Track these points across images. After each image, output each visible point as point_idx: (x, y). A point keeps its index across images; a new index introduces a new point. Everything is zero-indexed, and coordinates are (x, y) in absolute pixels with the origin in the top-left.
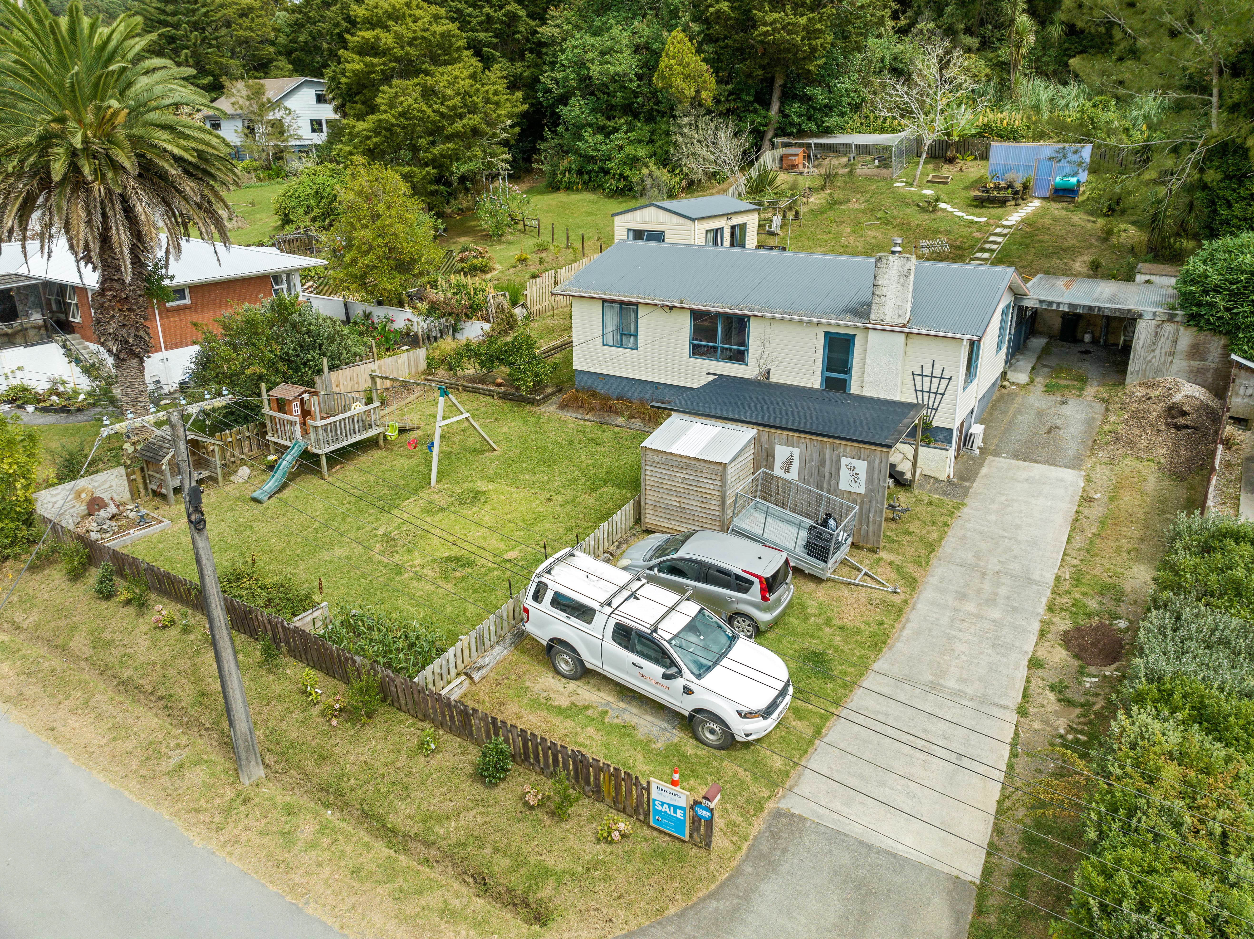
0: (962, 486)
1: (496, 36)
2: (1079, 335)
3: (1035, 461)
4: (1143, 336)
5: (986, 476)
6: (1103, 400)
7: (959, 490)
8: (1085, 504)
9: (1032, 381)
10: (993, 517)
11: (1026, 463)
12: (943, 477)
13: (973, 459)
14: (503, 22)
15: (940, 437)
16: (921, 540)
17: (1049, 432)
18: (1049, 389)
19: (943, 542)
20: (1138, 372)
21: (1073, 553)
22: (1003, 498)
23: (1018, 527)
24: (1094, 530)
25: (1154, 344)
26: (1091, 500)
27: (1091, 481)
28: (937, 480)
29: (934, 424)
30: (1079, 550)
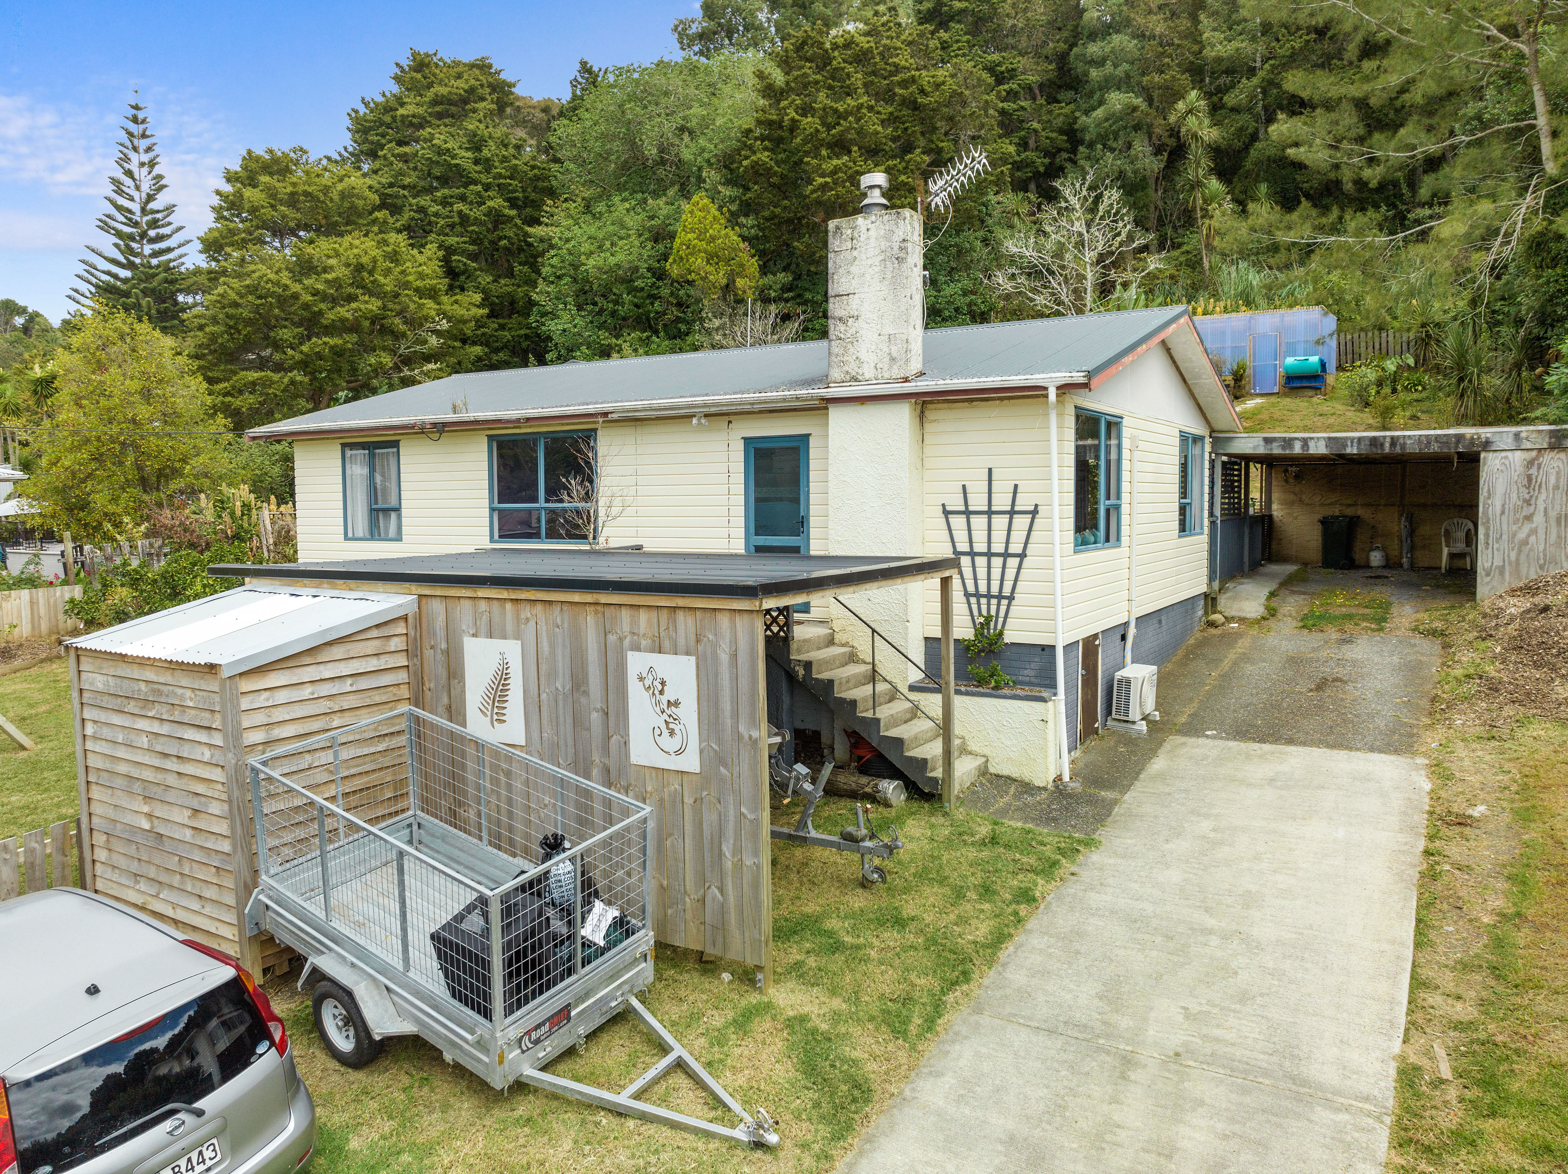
0: (1092, 801)
1: (473, 242)
2: (1358, 556)
3: (1290, 741)
4: (1500, 489)
5: (1161, 777)
6: (1433, 633)
7: (1083, 810)
8: (1445, 831)
9: (1272, 612)
10: (1174, 875)
11: (1267, 747)
12: (1044, 776)
13: (1131, 741)
14: (481, 223)
15: (1029, 673)
16: (932, 941)
17: (1319, 688)
18: (1309, 623)
19: (1007, 951)
20: (1501, 570)
21: (1447, 980)
22: (1205, 826)
23: (1249, 900)
24: (1498, 903)
25: (1528, 502)
26: (1463, 822)
27: (1449, 777)
28: (1027, 788)
29: (1010, 637)
30: (1465, 967)
